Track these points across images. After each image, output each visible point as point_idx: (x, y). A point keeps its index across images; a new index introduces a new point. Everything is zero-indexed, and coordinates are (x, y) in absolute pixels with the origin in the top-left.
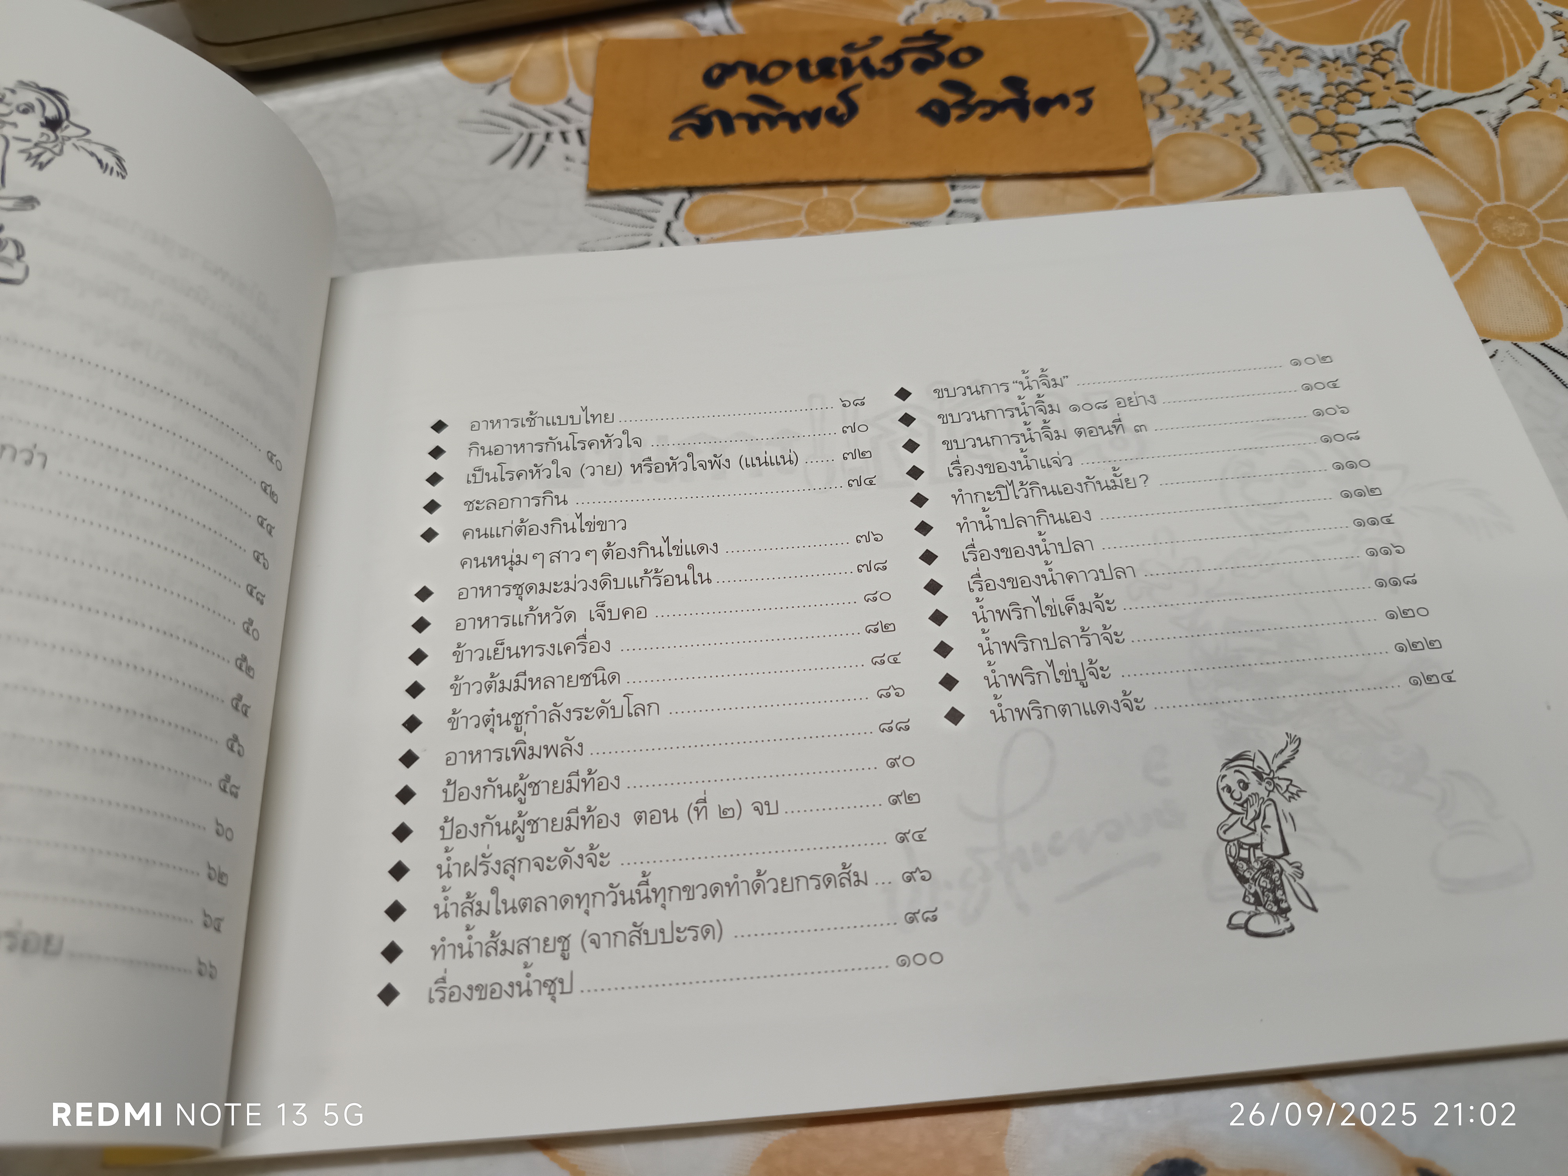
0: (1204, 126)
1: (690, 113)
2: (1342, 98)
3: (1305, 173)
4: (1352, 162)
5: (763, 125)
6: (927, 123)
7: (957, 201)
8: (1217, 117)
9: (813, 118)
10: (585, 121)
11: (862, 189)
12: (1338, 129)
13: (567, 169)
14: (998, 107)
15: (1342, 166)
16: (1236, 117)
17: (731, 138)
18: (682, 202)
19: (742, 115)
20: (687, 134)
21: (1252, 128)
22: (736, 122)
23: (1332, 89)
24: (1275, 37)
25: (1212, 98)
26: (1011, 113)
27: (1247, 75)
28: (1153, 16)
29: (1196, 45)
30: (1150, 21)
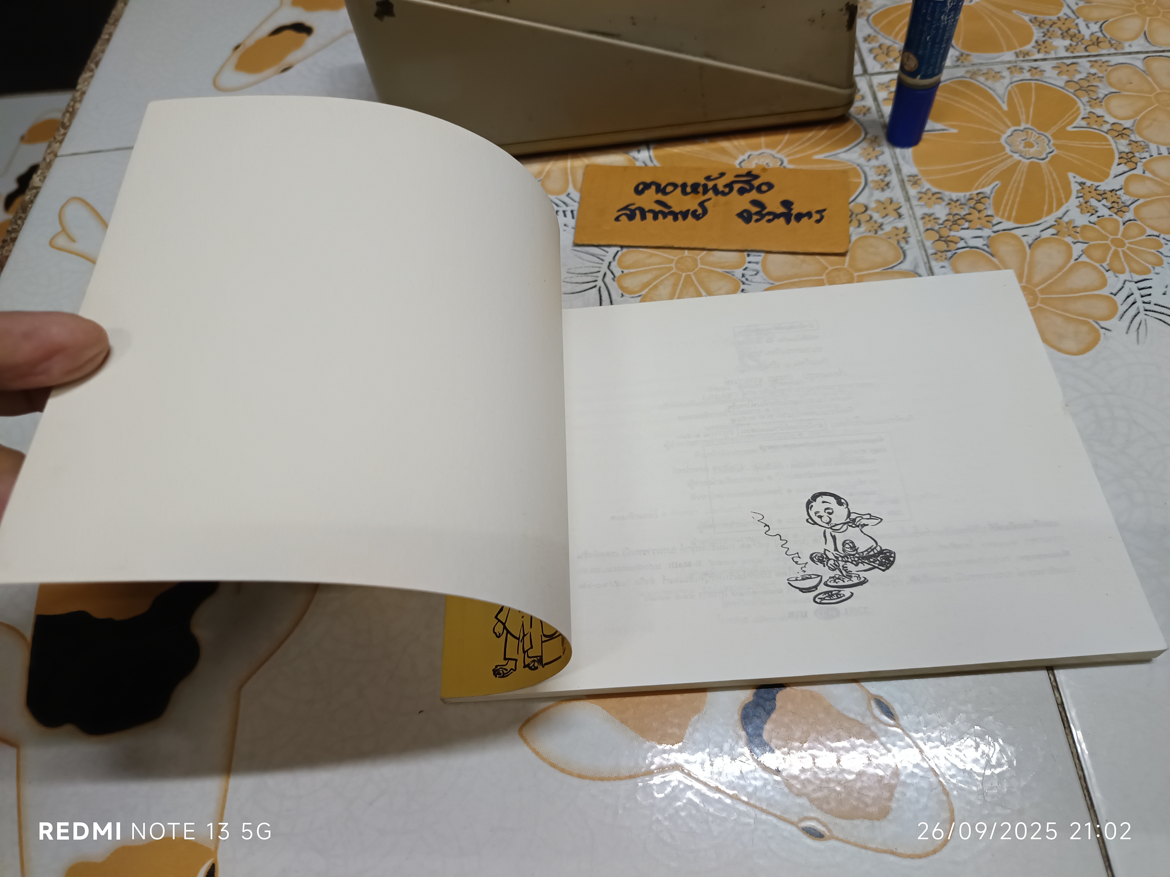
0: (880, 232)
1: (626, 208)
2: (955, 223)
3: (926, 261)
4: (951, 257)
5: (660, 216)
6: (740, 221)
7: (749, 262)
8: (887, 228)
9: (685, 215)
10: (575, 206)
11: (705, 252)
12: (949, 239)
13: (565, 231)
14: (776, 216)
15: (946, 259)
16: (897, 228)
17: (644, 222)
18: (618, 252)
19: (650, 211)
20: (624, 218)
21: (905, 235)
22: (647, 214)
23: (951, 217)
24: (927, 185)
25: (887, 217)
26: (782, 220)
27: (908, 206)
28: (867, 169)
29: (885, 187)
30: (865, 173)
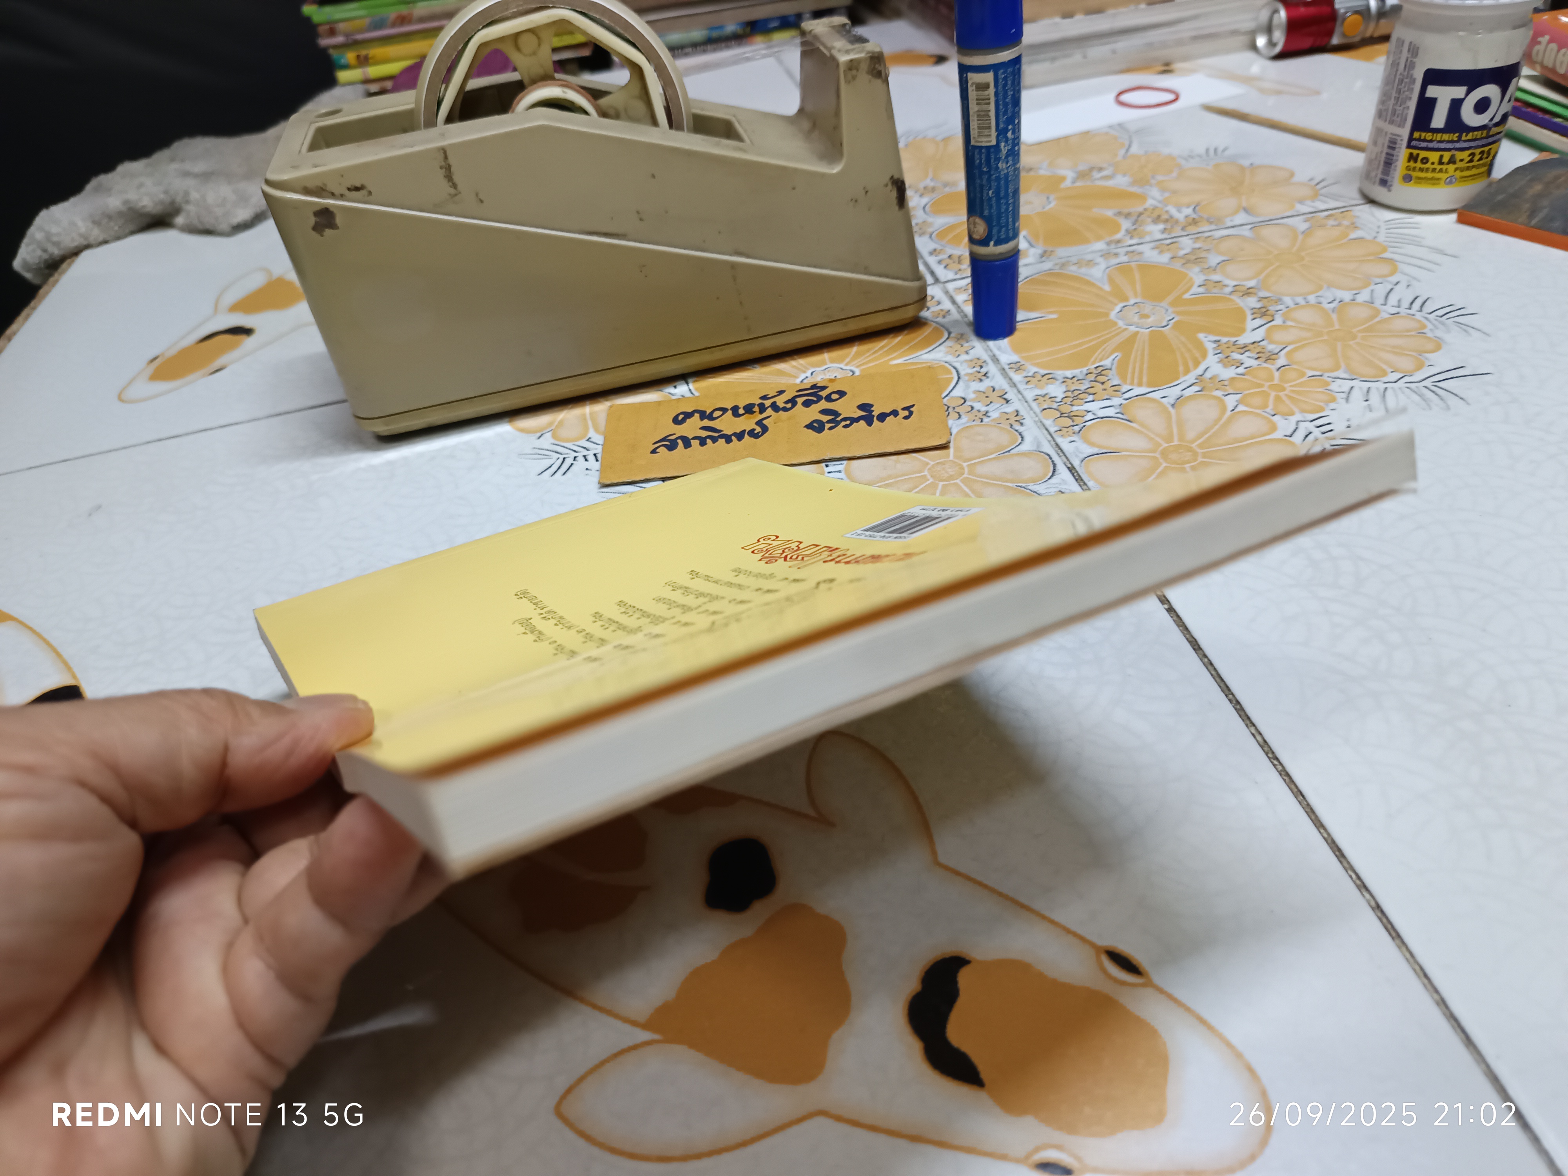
0: (986, 420)
1: (664, 439)
2: (1076, 398)
3: (1050, 438)
4: (1080, 430)
5: (709, 441)
6: (810, 433)
7: (829, 473)
8: (994, 415)
9: (740, 436)
10: (599, 450)
12: (1072, 414)
13: (587, 475)
14: (854, 420)
15: (1074, 433)
16: (1006, 413)
17: (688, 449)
19: (696, 438)
20: (662, 450)
21: (1017, 418)
22: (692, 441)
23: (1069, 394)
24: (1035, 369)
25: (992, 404)
26: (862, 422)
27: (1015, 391)
28: (957, 365)
29: (983, 378)
30: (955, 368)
